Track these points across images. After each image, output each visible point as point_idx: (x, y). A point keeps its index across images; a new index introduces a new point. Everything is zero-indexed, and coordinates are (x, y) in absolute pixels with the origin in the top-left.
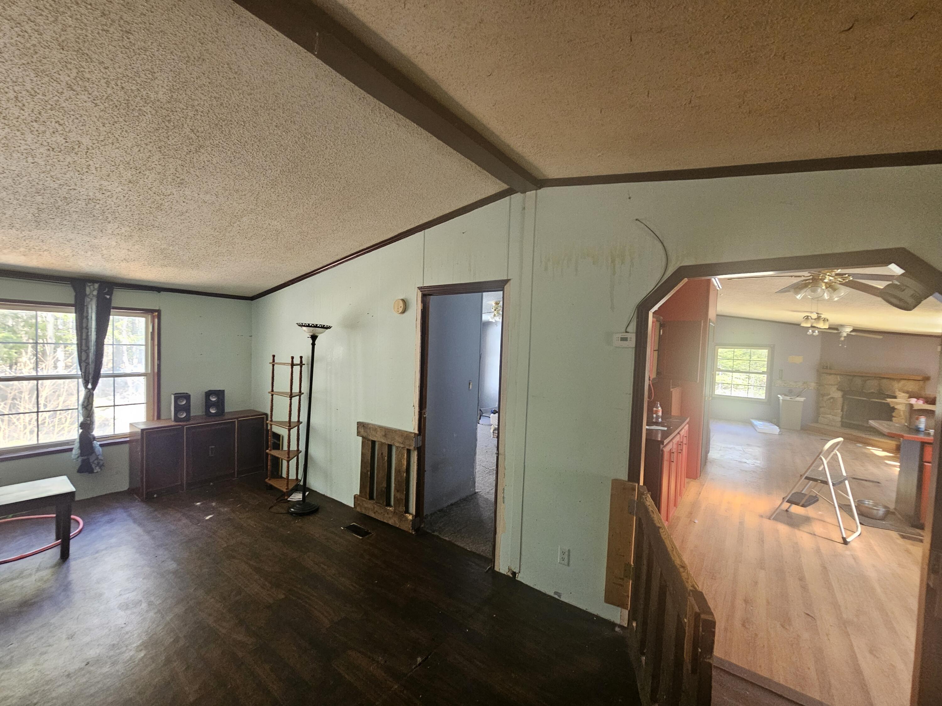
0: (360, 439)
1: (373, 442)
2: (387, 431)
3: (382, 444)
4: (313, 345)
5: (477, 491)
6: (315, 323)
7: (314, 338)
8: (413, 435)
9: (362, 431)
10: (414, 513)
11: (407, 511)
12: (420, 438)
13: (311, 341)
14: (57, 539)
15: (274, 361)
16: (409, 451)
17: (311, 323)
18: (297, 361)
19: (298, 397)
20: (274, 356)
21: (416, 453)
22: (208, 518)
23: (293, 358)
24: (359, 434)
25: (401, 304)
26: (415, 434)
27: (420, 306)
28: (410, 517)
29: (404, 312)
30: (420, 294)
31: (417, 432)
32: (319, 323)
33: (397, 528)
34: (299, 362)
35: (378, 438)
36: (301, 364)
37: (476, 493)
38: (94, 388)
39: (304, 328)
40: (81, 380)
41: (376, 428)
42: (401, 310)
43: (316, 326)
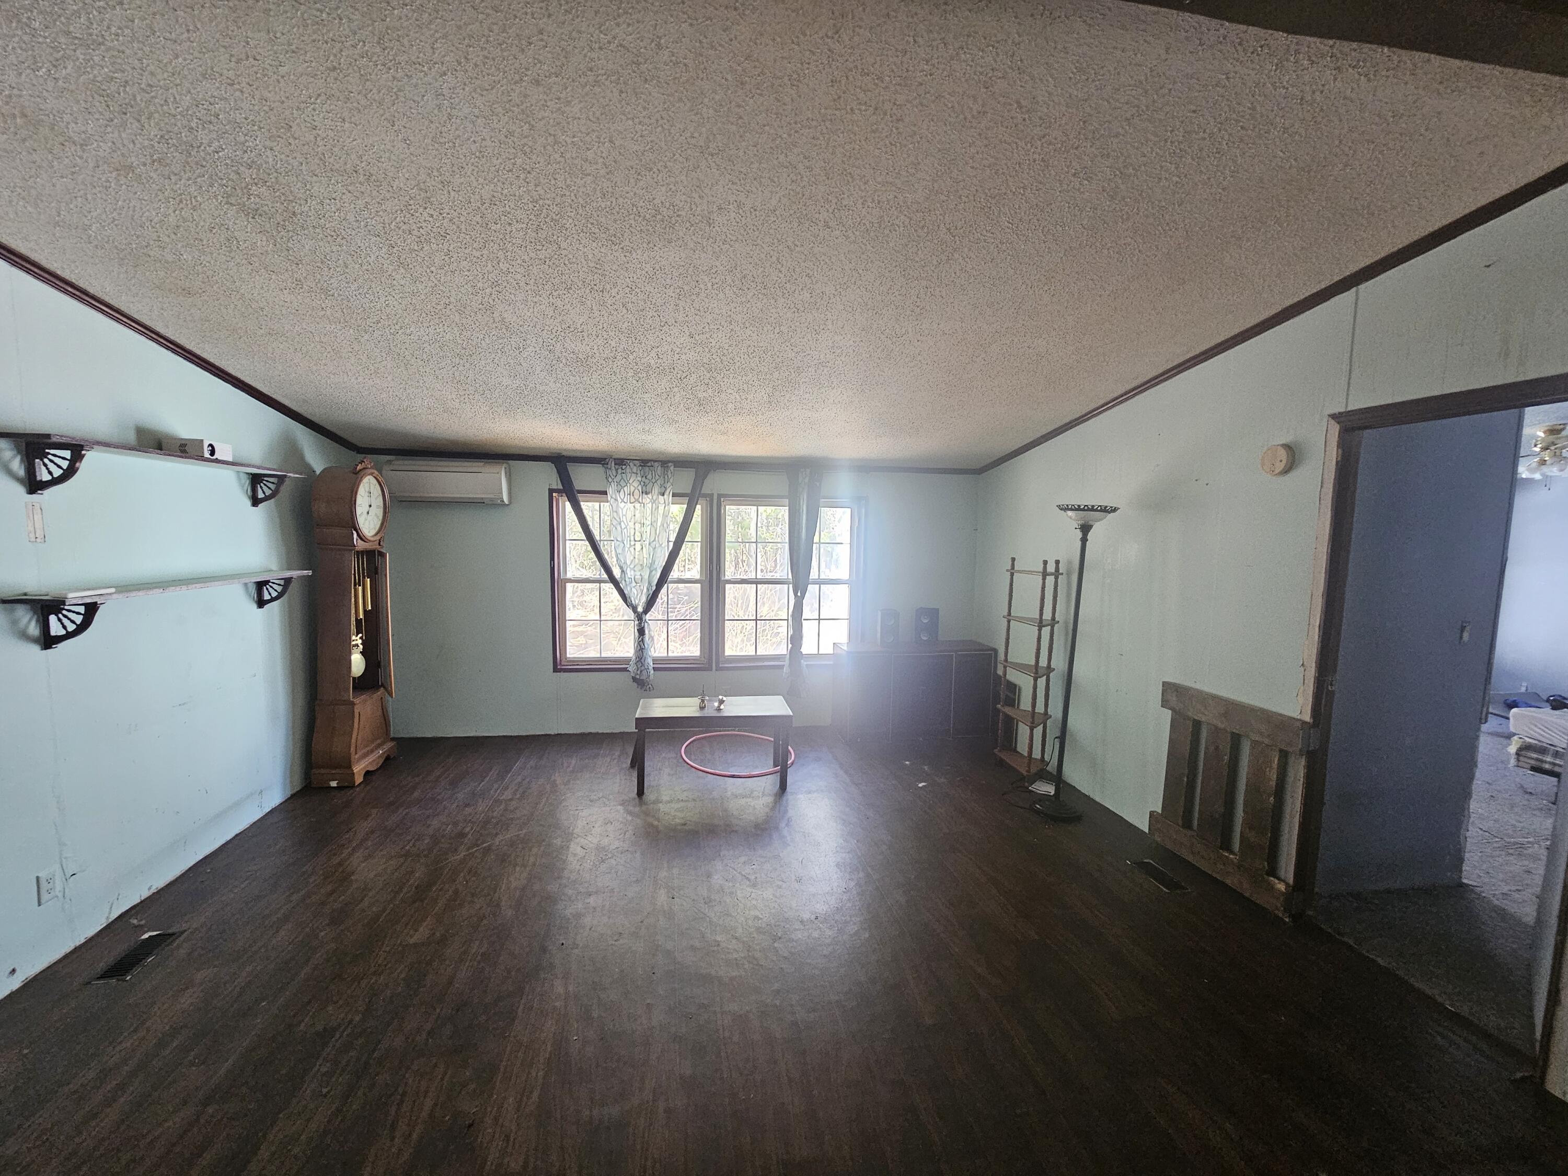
0: (1168, 714)
1: (1197, 724)
2: (1230, 708)
3: (1215, 731)
4: (1084, 540)
5: (1465, 881)
6: (1090, 503)
7: (1085, 529)
8: (1298, 724)
9: (1173, 699)
10: (1291, 881)
11: (1273, 871)
12: (1315, 733)
13: (1079, 534)
14: (775, 766)
15: (1013, 567)
16: (1284, 755)
17: (1082, 503)
18: (1051, 568)
19: (1049, 627)
20: (1013, 560)
21: (1302, 761)
22: (920, 785)
23: (1045, 563)
24: (1165, 704)
25: (1283, 454)
26: (1304, 723)
27: (1333, 454)
28: (1281, 887)
29: (1286, 471)
30: (1335, 429)
31: (1307, 717)
32: (1096, 502)
33: (1248, 899)
34: (1053, 570)
35: (1208, 717)
36: (1057, 574)
37: (1462, 885)
38: (803, 596)
39: (1070, 513)
40: (791, 586)
41: (1206, 699)
42: (1280, 467)
43: (1092, 509)
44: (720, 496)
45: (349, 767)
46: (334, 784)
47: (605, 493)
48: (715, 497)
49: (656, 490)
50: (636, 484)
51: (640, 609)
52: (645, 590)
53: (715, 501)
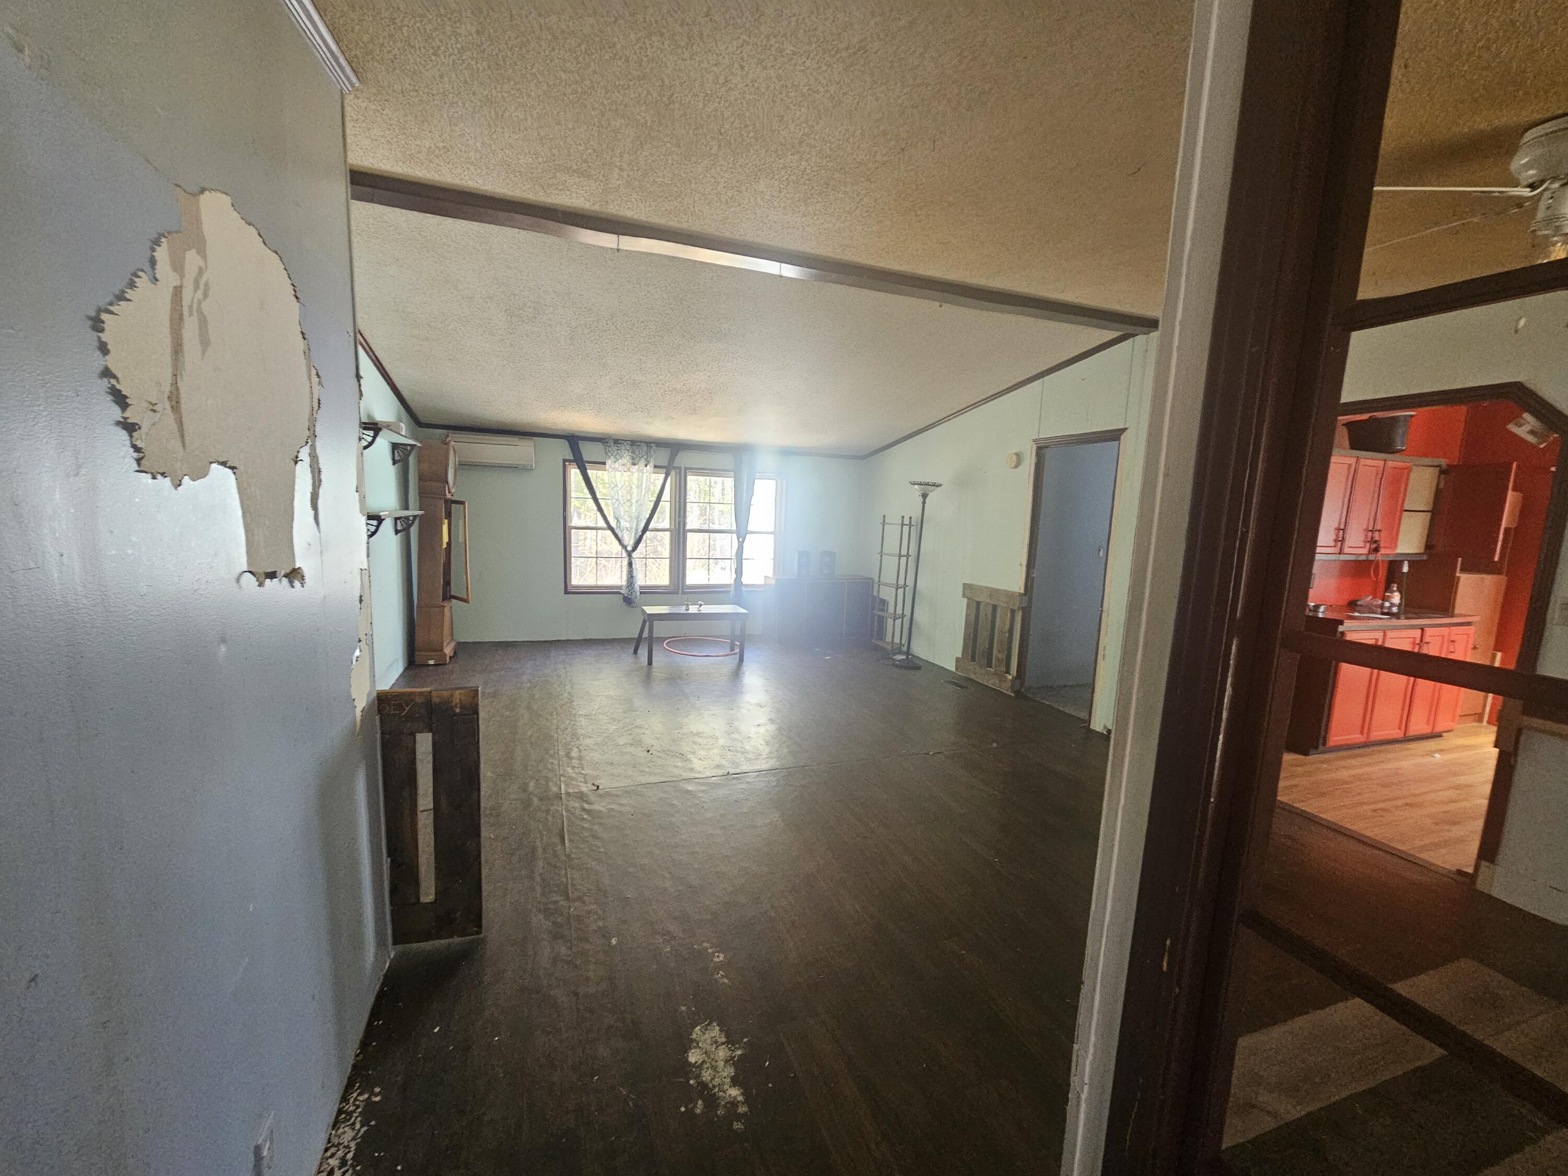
0: (965, 601)
1: (978, 604)
2: (993, 592)
3: (987, 604)
4: (924, 503)
6: (927, 481)
7: (925, 496)
8: (1019, 595)
9: (968, 592)
10: (1015, 675)
11: (1008, 672)
12: (1026, 598)
13: (921, 499)
15: (884, 521)
16: (1013, 612)
17: (923, 481)
18: (906, 521)
19: (905, 558)
20: (884, 516)
21: (1020, 614)
22: (827, 658)
23: (903, 517)
24: (964, 595)
25: (1015, 458)
26: (1021, 594)
27: (1034, 460)
28: (1011, 678)
29: (1016, 466)
30: (1034, 447)
31: (1022, 591)
32: (930, 481)
33: (997, 691)
35: (983, 598)
36: (909, 524)
38: (743, 542)
39: (916, 486)
40: (735, 536)
41: (983, 589)
42: (1014, 464)
43: (928, 484)
44: (686, 469)
45: (442, 650)
46: (431, 662)
47: (604, 463)
48: (683, 470)
49: (643, 462)
50: (628, 458)
51: (629, 548)
52: (633, 534)
53: (683, 472)
